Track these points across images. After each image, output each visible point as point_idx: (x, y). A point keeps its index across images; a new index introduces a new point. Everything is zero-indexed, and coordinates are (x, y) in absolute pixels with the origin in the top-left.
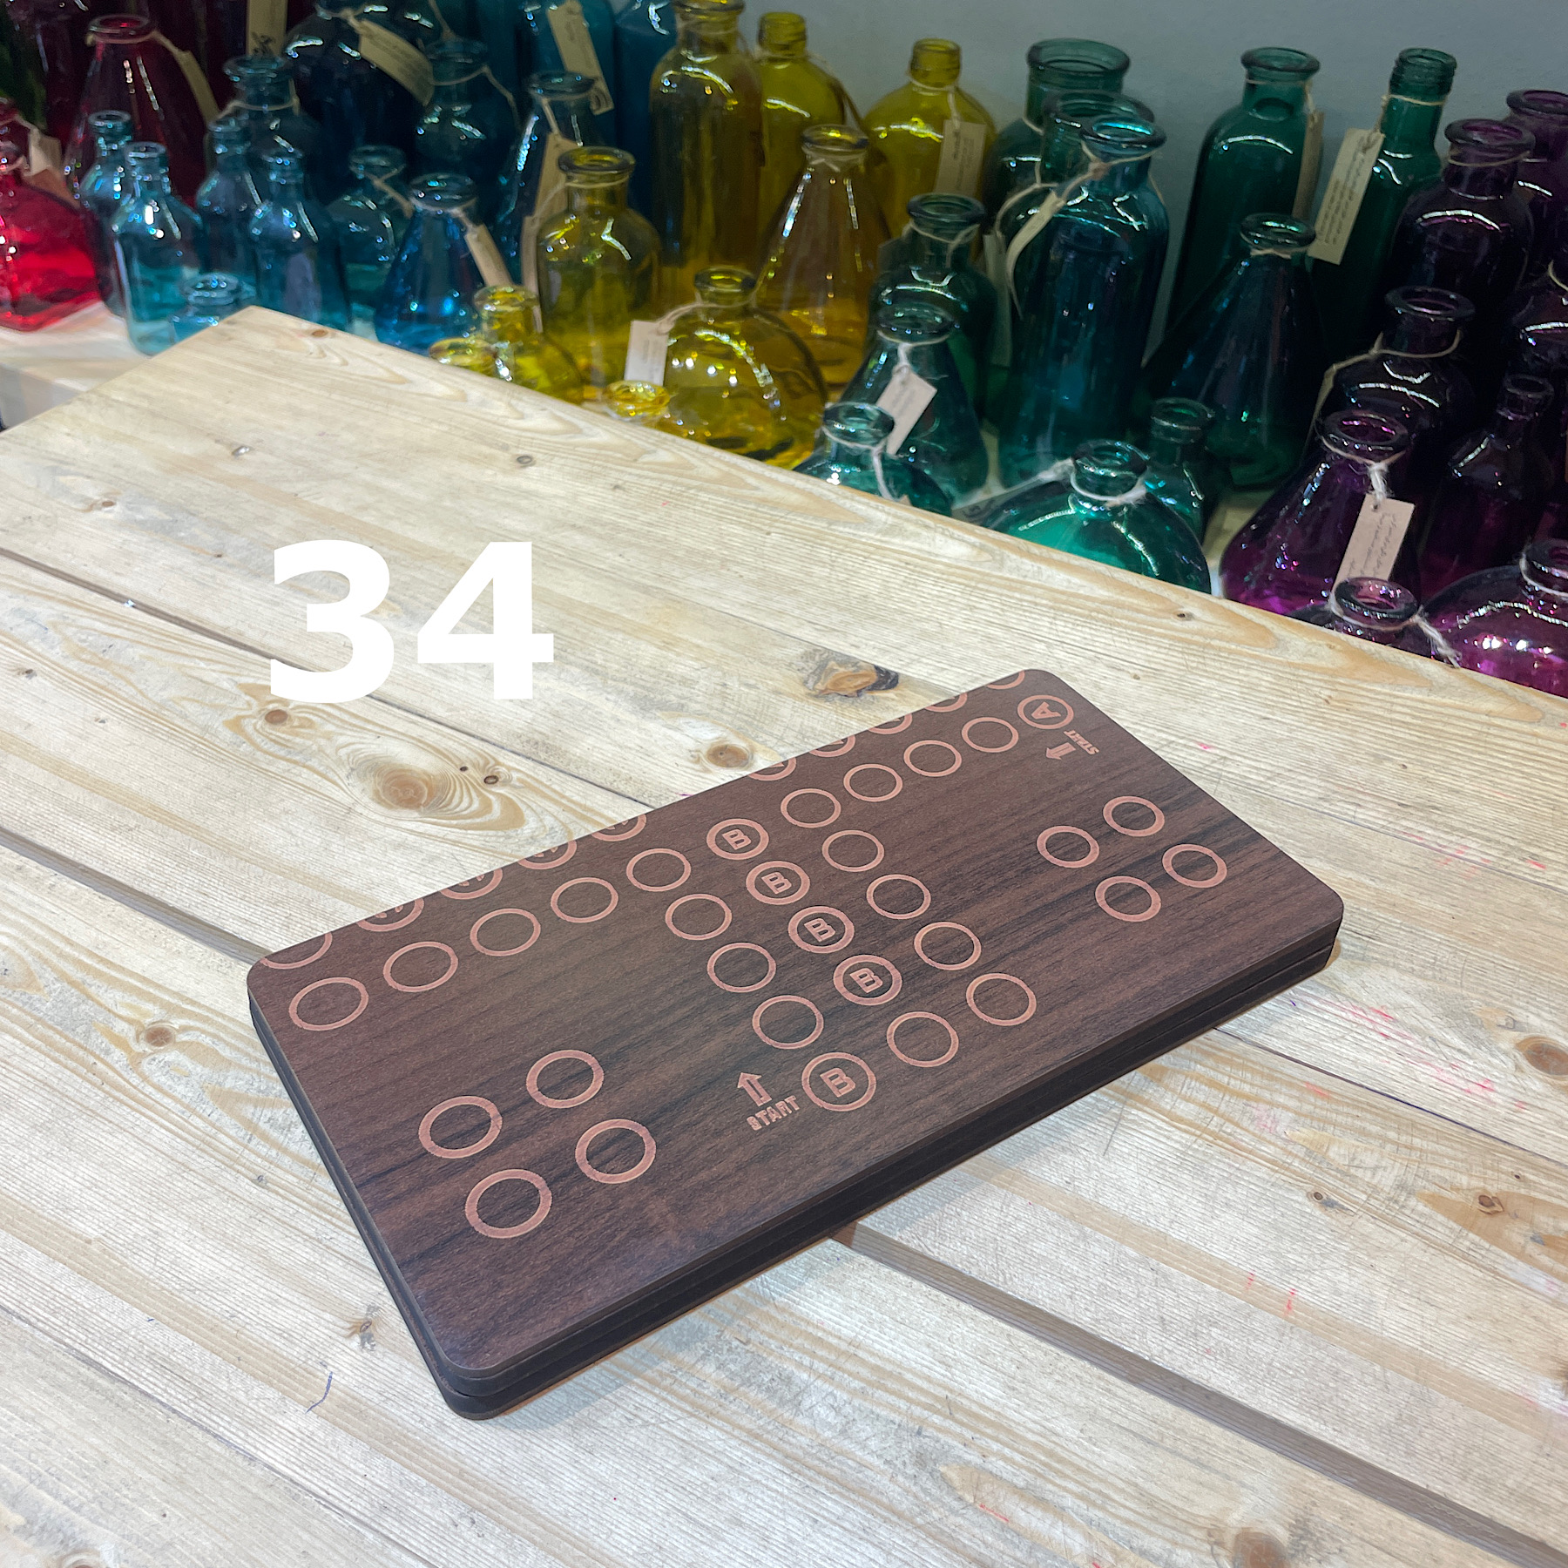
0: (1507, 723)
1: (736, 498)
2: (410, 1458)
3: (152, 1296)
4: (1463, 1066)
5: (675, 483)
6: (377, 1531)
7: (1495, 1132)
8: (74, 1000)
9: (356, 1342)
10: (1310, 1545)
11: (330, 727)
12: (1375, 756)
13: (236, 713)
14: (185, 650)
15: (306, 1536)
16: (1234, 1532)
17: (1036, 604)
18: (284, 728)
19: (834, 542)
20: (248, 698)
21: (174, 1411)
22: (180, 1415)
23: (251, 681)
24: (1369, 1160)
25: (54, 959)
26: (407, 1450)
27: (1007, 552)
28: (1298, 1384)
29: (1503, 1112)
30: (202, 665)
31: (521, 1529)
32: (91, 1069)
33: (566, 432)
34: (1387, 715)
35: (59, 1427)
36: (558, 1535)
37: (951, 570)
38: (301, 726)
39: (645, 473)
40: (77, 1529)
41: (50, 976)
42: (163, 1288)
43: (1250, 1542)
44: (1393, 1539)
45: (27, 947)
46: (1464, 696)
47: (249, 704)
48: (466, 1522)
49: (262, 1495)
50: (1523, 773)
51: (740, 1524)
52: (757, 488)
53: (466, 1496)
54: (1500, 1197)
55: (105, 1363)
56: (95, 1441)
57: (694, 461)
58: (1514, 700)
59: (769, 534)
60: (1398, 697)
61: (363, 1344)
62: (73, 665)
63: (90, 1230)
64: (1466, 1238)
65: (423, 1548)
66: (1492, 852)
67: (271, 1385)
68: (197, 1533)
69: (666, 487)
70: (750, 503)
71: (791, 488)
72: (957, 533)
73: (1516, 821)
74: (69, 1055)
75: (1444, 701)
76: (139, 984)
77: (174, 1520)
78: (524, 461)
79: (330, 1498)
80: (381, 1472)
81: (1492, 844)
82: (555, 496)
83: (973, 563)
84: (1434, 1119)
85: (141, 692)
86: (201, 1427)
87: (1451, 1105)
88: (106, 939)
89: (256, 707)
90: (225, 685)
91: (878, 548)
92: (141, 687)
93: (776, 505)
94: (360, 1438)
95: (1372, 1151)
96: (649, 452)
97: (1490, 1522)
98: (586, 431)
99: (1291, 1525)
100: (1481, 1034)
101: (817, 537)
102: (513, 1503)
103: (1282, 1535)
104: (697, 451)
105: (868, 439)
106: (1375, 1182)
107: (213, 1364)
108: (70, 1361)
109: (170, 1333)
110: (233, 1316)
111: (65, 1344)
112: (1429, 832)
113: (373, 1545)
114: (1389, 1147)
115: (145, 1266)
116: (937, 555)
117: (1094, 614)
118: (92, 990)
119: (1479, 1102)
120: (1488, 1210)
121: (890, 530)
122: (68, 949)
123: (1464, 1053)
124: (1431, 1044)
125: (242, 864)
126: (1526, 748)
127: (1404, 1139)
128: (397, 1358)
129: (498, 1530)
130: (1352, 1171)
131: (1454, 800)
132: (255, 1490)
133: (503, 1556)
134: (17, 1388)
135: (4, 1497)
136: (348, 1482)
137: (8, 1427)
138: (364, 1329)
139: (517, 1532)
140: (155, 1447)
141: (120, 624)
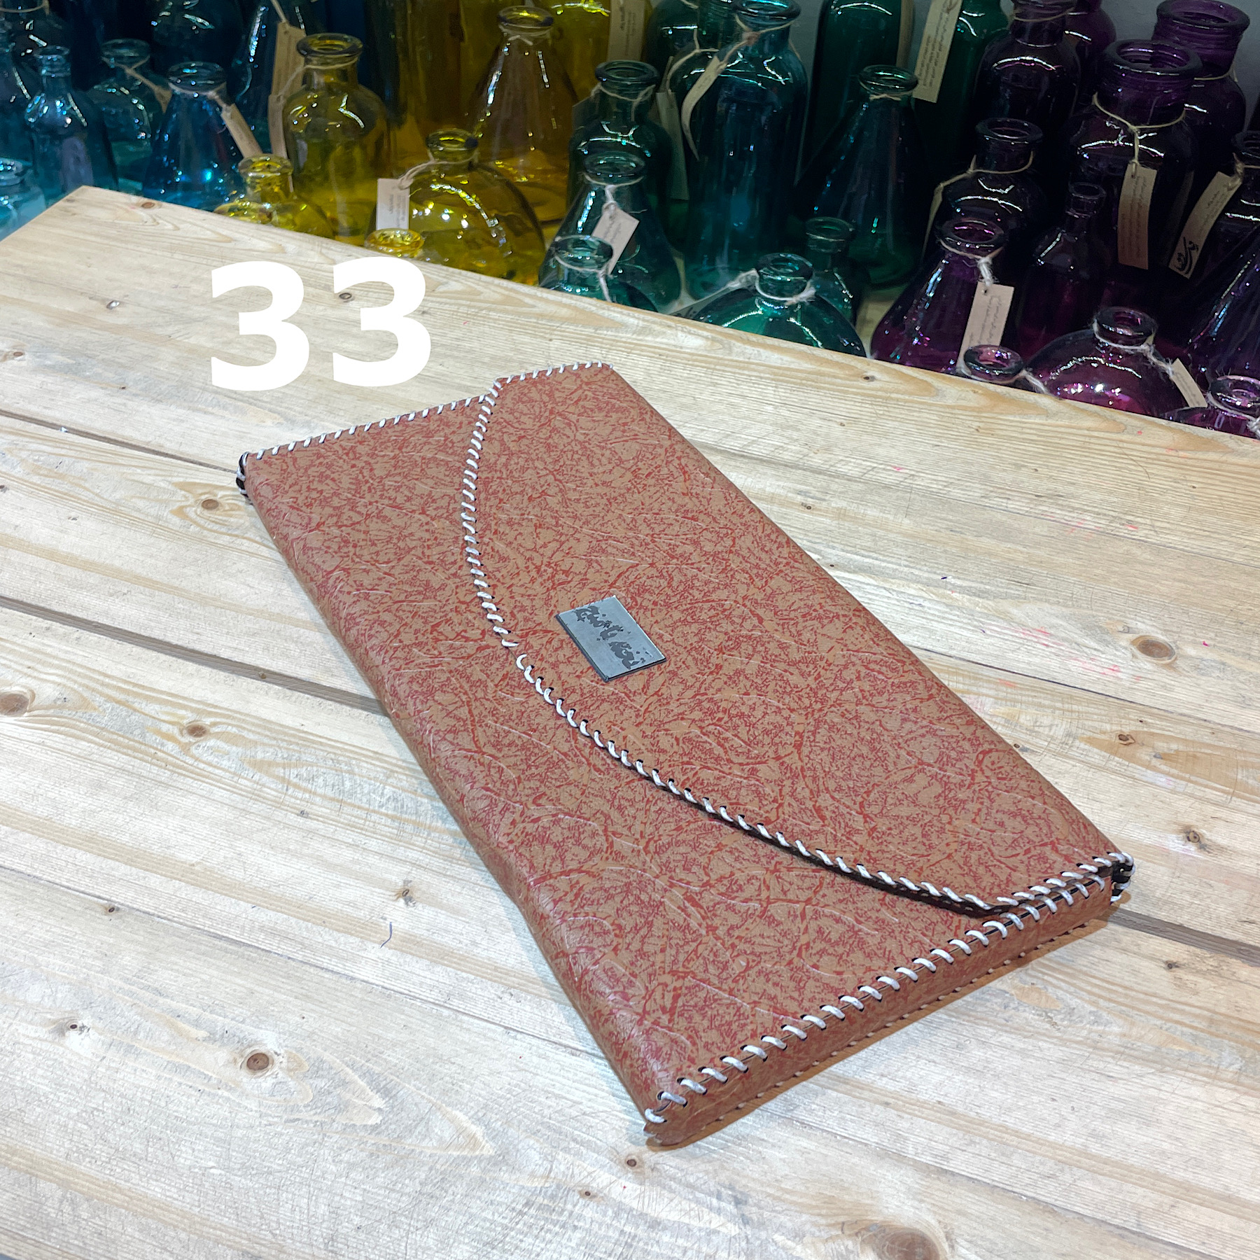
0: (1101, 435)
1: (519, 314)
2: (459, 964)
3: (250, 892)
4: (1098, 658)
5: (469, 306)
6: (449, 1008)
7: (1125, 697)
9: (402, 901)
13: (178, 504)
15: (403, 1017)
18: (218, 512)
19: (601, 343)
20: (183, 492)
21: (289, 958)
22: (294, 960)
23: (181, 480)
24: (1047, 721)
25: (99, 688)
26: (455, 960)
27: (733, 341)
29: (1126, 684)
30: (139, 471)
32: (154, 756)
35: (212, 977)
37: (694, 358)
39: (444, 300)
40: (246, 1033)
41: (100, 699)
42: (256, 887)
45: (77, 683)
46: (1070, 419)
47: (185, 496)
48: (507, 995)
49: (366, 998)
50: (1116, 467)
52: (534, 306)
53: (502, 981)
54: (1132, 734)
55: (230, 936)
56: (241, 982)
57: (479, 288)
59: (550, 340)
60: (1025, 423)
61: (407, 904)
63: (190, 858)
64: (1113, 761)
65: (482, 1013)
67: (352, 935)
68: (330, 1024)
69: (462, 309)
70: (531, 318)
71: (560, 304)
72: (692, 330)
74: (135, 750)
76: (169, 698)
77: (311, 1019)
78: (345, 297)
79: (413, 994)
81: (1101, 516)
83: (709, 351)
85: (97, 495)
86: (311, 965)
87: (1093, 683)
88: (133, 670)
89: (192, 500)
90: (162, 484)
91: (634, 344)
93: (551, 318)
94: (421, 957)
95: (1047, 716)
96: (443, 284)
100: (1107, 637)
101: (587, 340)
104: (482, 282)
105: (594, 265)
106: (1051, 734)
107: (307, 928)
108: (206, 938)
109: (272, 914)
110: (310, 898)
111: (198, 929)
113: (450, 1017)
114: (1058, 712)
116: (681, 348)
117: (803, 382)
118: (136, 706)
119: (1112, 679)
120: (1125, 743)
121: (643, 331)
122: (108, 681)
123: (1098, 650)
124: (1077, 648)
128: (433, 908)
130: (1036, 729)
132: (360, 996)
133: (536, 1011)
134: (173, 958)
135: (188, 1022)
136: (421, 983)
137: (175, 981)
138: (405, 894)
139: (543, 997)
140: (285, 981)
141: (62, 445)
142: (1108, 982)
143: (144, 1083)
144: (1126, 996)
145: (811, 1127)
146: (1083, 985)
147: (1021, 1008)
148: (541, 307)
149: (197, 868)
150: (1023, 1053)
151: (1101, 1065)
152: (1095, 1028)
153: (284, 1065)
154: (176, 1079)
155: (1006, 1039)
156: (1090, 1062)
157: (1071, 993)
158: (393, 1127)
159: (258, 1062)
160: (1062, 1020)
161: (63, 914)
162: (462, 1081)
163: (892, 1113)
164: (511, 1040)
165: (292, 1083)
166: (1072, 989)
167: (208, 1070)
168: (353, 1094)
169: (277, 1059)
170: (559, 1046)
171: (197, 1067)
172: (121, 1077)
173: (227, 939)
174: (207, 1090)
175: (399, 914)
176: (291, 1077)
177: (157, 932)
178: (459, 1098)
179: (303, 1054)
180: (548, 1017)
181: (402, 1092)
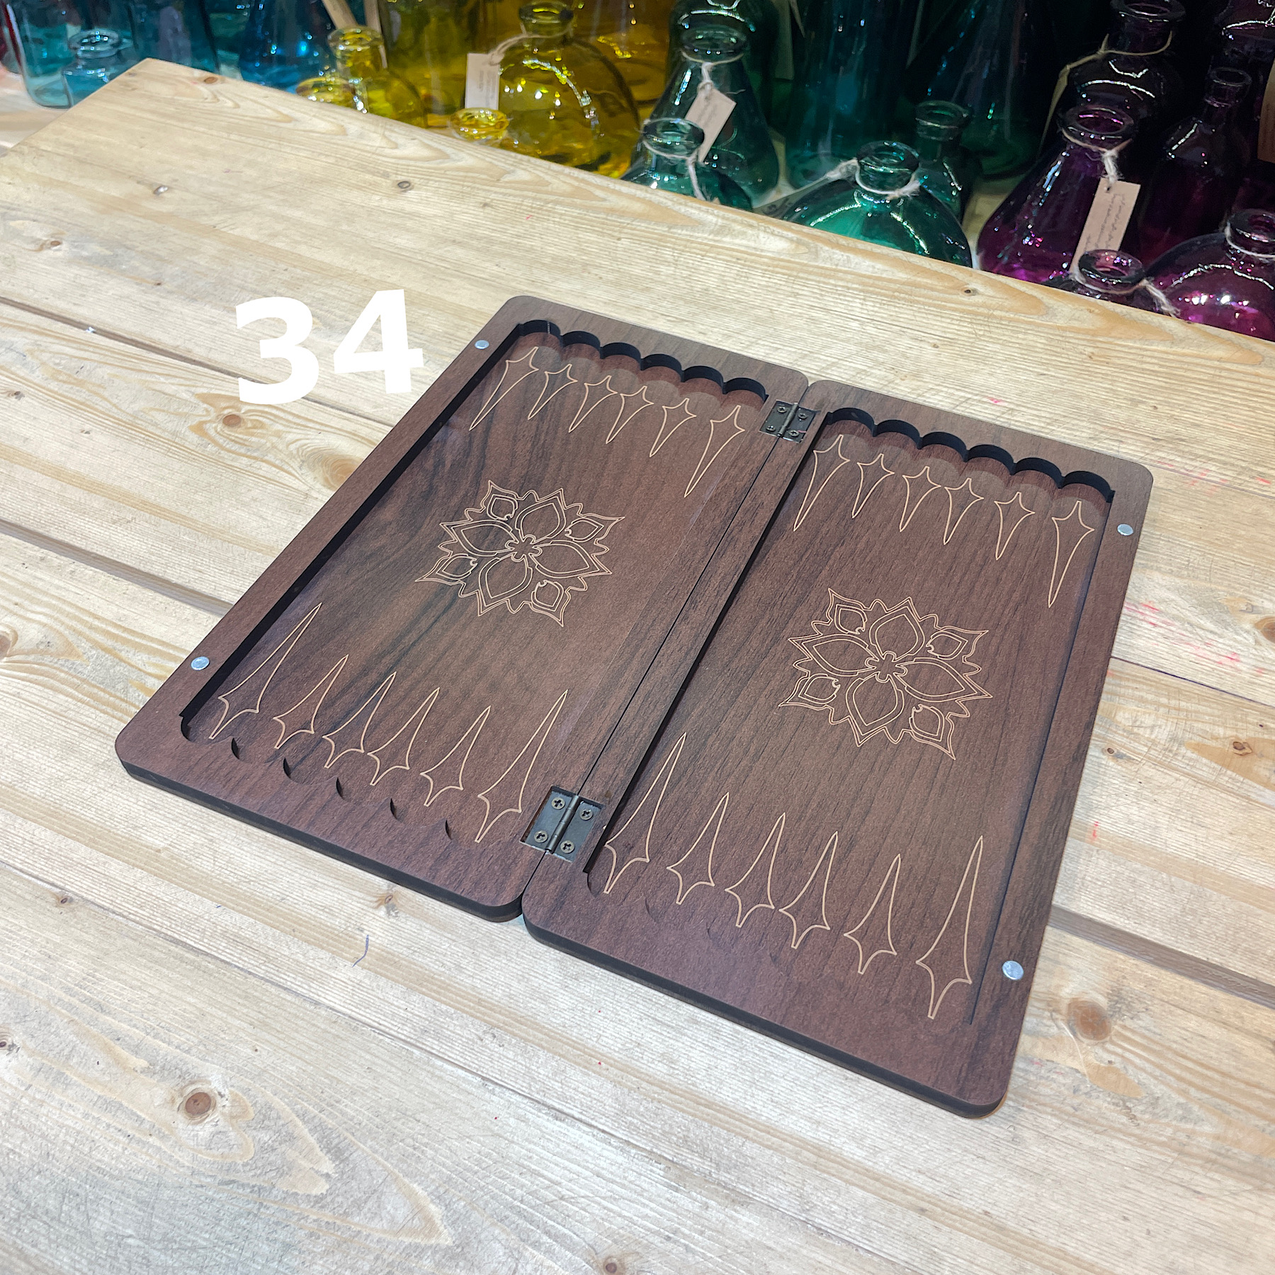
0: (1234, 367)
1: (587, 209)
2: (439, 993)
3: (217, 889)
4: (1215, 643)
6: (422, 1049)
7: (1241, 693)
8: (109, 663)
9: (382, 912)
10: (1124, 1007)
11: (278, 427)
12: (1132, 400)
13: (198, 419)
14: (147, 369)
15: (368, 1057)
16: (1067, 1002)
17: (849, 288)
18: (239, 430)
19: (675, 244)
20: (205, 406)
21: (250, 973)
22: (255, 975)
23: (205, 391)
24: (1148, 721)
25: (87, 632)
26: (435, 988)
27: (820, 245)
28: (1105, 892)
29: (1247, 677)
30: (162, 379)
31: (531, 1038)
33: (436, 158)
34: (1139, 366)
35: (162, 992)
36: (560, 1040)
37: (776, 263)
38: (254, 427)
39: (509, 191)
40: (190, 1066)
41: (85, 645)
42: (224, 882)
43: (1079, 1008)
44: (1185, 998)
45: (63, 623)
46: (1199, 346)
47: (206, 410)
48: (489, 1037)
49: (329, 1029)
50: (1249, 407)
52: (604, 200)
53: (486, 1018)
54: (1250, 742)
55: (189, 942)
56: (192, 1000)
57: (547, 178)
58: (1240, 347)
59: (619, 239)
60: (1147, 350)
61: (388, 913)
62: (53, 386)
63: (157, 842)
64: (1225, 774)
65: (458, 1058)
66: (1229, 473)
67: (323, 948)
68: (284, 1061)
69: (527, 202)
70: (600, 213)
71: (633, 198)
72: (777, 230)
73: (1246, 447)
74: (115, 708)
75: (1186, 351)
76: (160, 647)
77: (264, 1053)
78: (404, 186)
79: (382, 1028)
80: (419, 1006)
81: (1228, 467)
82: (435, 216)
83: (793, 256)
84: (1196, 687)
85: (114, 405)
86: (273, 983)
87: (1207, 675)
88: (126, 612)
89: (213, 415)
90: (185, 396)
91: (712, 246)
92: (115, 401)
93: (622, 213)
94: (397, 981)
95: (1150, 714)
96: (509, 173)
97: (1256, 982)
98: (453, 156)
99: (1108, 994)
100: (1226, 617)
101: (660, 240)
102: (522, 1020)
103: (1103, 1002)
104: (549, 169)
105: (683, 150)
106: (1153, 737)
107: (274, 936)
108: (160, 942)
109: (237, 916)
110: (283, 899)
111: (154, 930)
112: (1179, 459)
113: (419, 1060)
114: (1162, 710)
115: (205, 865)
116: (762, 251)
117: (896, 294)
118: (123, 654)
119: (1229, 670)
120: (1241, 752)
121: (721, 231)
122: (96, 623)
123: (1215, 633)
124: (1190, 629)
125: (226, 545)
126: (1251, 386)
127: (1173, 702)
128: (417, 921)
129: (514, 1041)
130: (1135, 730)
131: (1196, 432)
132: (323, 1026)
133: (520, 1059)
134: (122, 966)
135: (129, 1048)
136: (394, 1014)
137: (121, 995)
138: (387, 901)
139: (530, 1041)
140: (240, 1001)
141: (86, 348)
142: (1202, 1065)
143: (69, 1123)
144: (1223, 1085)
145: (829, 1236)
146: (1170, 1067)
147: (1094, 1094)
148: (614, 201)
149: (163, 855)
150: (1093, 1153)
151: (1187, 1176)
152: (1183, 1125)
153: (226, 1110)
154: (106, 1119)
155: (1072, 1133)
156: (1174, 1171)
157: (1156, 1078)
158: (340, 1199)
159: (198, 1104)
160: (1143, 1112)
161: (11, 903)
162: (426, 1145)
163: (927, 1223)
164: (487, 1095)
165: (232, 1134)
166: (1158, 1072)
167: (142, 1111)
168: (300, 1153)
169: (220, 1102)
170: (542, 1107)
171: (130, 1107)
172: (45, 1112)
173: (185, 945)
174: (137, 1135)
175: (378, 926)
176: (232, 1126)
177: (108, 932)
178: (419, 1166)
179: (249, 1096)
180: (534, 1068)
181: (355, 1155)
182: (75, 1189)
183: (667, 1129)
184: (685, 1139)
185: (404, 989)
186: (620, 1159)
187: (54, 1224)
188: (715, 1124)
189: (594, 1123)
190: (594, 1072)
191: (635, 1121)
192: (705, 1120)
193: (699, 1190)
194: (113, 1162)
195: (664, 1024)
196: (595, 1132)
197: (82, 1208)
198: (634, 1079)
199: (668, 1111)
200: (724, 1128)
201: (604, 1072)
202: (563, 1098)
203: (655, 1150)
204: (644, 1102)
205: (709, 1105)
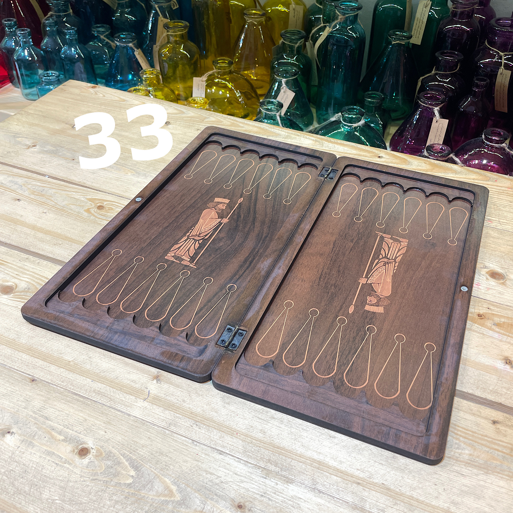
0: (479, 182)
2: (176, 410)
3: (92, 375)
6: (169, 430)
7: (481, 297)
9: (155, 381)
11: (118, 209)
13: (88, 207)
14: (68, 190)
15: (148, 434)
18: (103, 211)
20: (90, 202)
21: (104, 405)
22: (106, 405)
23: (90, 197)
26: (175, 408)
27: (324, 141)
29: (484, 291)
30: (74, 194)
33: (180, 113)
35: (70, 412)
36: (222, 426)
38: (109, 210)
39: (207, 125)
40: (80, 438)
42: (94, 372)
46: (466, 174)
47: (91, 204)
48: (195, 425)
49: (134, 424)
51: (274, 418)
52: (243, 127)
53: (194, 419)
54: (484, 314)
55: (81, 394)
56: (82, 415)
57: (222, 120)
58: (481, 175)
61: (157, 382)
62: (32, 196)
63: (69, 359)
64: (474, 326)
65: (183, 433)
67: (132, 395)
68: (117, 436)
71: (254, 126)
72: (308, 136)
75: (460, 176)
77: (109, 433)
78: (167, 123)
79: (154, 423)
80: (168, 415)
82: (179, 134)
83: (314, 146)
85: (56, 203)
86: (113, 408)
89: (93, 206)
90: (83, 199)
92: (56, 201)
93: (250, 132)
94: (160, 406)
96: (207, 118)
98: (186, 112)
102: (207, 419)
104: (222, 117)
105: (275, 111)
107: (113, 391)
108: (70, 394)
109: (99, 384)
110: (117, 378)
111: (67, 390)
113: (168, 434)
115: (88, 367)
116: (302, 144)
119: (476, 289)
120: (480, 318)
121: (287, 137)
128: (168, 385)
129: (204, 427)
132: (132, 423)
133: (207, 433)
134: (55, 403)
135: (57, 432)
136: (158, 418)
137: (54, 414)
138: (157, 378)
139: (211, 427)
140: (100, 415)
141: (45, 183)
143: (34, 459)
145: (323, 493)
148: (246, 128)
149: (71, 363)
153: (94, 454)
154: (48, 458)
158: (137, 485)
159: (83, 452)
161: (12, 382)
162: (170, 464)
163: (361, 488)
164: (194, 447)
165: (96, 462)
167: (62, 454)
168: (122, 468)
169: (92, 451)
170: (214, 450)
171: (57, 453)
172: (25, 456)
173: (79, 395)
174: (60, 463)
175: (153, 387)
176: (96, 459)
177: (50, 391)
178: (168, 472)
179: (103, 449)
180: (212, 436)
181: (143, 469)
182: (36, 483)
183: (262, 457)
184: (269, 460)
185: (163, 409)
186: (245, 468)
187: (28, 496)
188: (280, 454)
189: (234, 455)
190: (235, 437)
191: (250, 454)
192: (276, 453)
193: (274, 478)
194: (51, 473)
195: (261, 419)
196: (235, 458)
197: (38, 490)
198: (250, 439)
199: (263, 450)
200: (284, 456)
201: (239, 437)
202: (224, 447)
203: (258, 464)
204: (254, 447)
205: (278, 448)
